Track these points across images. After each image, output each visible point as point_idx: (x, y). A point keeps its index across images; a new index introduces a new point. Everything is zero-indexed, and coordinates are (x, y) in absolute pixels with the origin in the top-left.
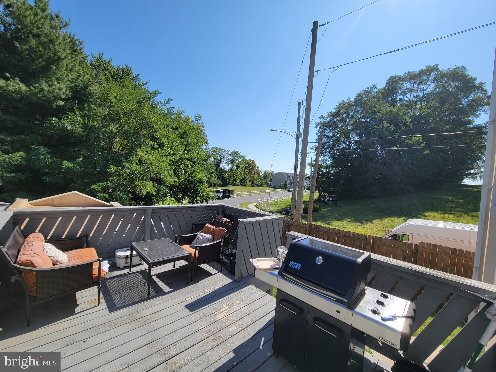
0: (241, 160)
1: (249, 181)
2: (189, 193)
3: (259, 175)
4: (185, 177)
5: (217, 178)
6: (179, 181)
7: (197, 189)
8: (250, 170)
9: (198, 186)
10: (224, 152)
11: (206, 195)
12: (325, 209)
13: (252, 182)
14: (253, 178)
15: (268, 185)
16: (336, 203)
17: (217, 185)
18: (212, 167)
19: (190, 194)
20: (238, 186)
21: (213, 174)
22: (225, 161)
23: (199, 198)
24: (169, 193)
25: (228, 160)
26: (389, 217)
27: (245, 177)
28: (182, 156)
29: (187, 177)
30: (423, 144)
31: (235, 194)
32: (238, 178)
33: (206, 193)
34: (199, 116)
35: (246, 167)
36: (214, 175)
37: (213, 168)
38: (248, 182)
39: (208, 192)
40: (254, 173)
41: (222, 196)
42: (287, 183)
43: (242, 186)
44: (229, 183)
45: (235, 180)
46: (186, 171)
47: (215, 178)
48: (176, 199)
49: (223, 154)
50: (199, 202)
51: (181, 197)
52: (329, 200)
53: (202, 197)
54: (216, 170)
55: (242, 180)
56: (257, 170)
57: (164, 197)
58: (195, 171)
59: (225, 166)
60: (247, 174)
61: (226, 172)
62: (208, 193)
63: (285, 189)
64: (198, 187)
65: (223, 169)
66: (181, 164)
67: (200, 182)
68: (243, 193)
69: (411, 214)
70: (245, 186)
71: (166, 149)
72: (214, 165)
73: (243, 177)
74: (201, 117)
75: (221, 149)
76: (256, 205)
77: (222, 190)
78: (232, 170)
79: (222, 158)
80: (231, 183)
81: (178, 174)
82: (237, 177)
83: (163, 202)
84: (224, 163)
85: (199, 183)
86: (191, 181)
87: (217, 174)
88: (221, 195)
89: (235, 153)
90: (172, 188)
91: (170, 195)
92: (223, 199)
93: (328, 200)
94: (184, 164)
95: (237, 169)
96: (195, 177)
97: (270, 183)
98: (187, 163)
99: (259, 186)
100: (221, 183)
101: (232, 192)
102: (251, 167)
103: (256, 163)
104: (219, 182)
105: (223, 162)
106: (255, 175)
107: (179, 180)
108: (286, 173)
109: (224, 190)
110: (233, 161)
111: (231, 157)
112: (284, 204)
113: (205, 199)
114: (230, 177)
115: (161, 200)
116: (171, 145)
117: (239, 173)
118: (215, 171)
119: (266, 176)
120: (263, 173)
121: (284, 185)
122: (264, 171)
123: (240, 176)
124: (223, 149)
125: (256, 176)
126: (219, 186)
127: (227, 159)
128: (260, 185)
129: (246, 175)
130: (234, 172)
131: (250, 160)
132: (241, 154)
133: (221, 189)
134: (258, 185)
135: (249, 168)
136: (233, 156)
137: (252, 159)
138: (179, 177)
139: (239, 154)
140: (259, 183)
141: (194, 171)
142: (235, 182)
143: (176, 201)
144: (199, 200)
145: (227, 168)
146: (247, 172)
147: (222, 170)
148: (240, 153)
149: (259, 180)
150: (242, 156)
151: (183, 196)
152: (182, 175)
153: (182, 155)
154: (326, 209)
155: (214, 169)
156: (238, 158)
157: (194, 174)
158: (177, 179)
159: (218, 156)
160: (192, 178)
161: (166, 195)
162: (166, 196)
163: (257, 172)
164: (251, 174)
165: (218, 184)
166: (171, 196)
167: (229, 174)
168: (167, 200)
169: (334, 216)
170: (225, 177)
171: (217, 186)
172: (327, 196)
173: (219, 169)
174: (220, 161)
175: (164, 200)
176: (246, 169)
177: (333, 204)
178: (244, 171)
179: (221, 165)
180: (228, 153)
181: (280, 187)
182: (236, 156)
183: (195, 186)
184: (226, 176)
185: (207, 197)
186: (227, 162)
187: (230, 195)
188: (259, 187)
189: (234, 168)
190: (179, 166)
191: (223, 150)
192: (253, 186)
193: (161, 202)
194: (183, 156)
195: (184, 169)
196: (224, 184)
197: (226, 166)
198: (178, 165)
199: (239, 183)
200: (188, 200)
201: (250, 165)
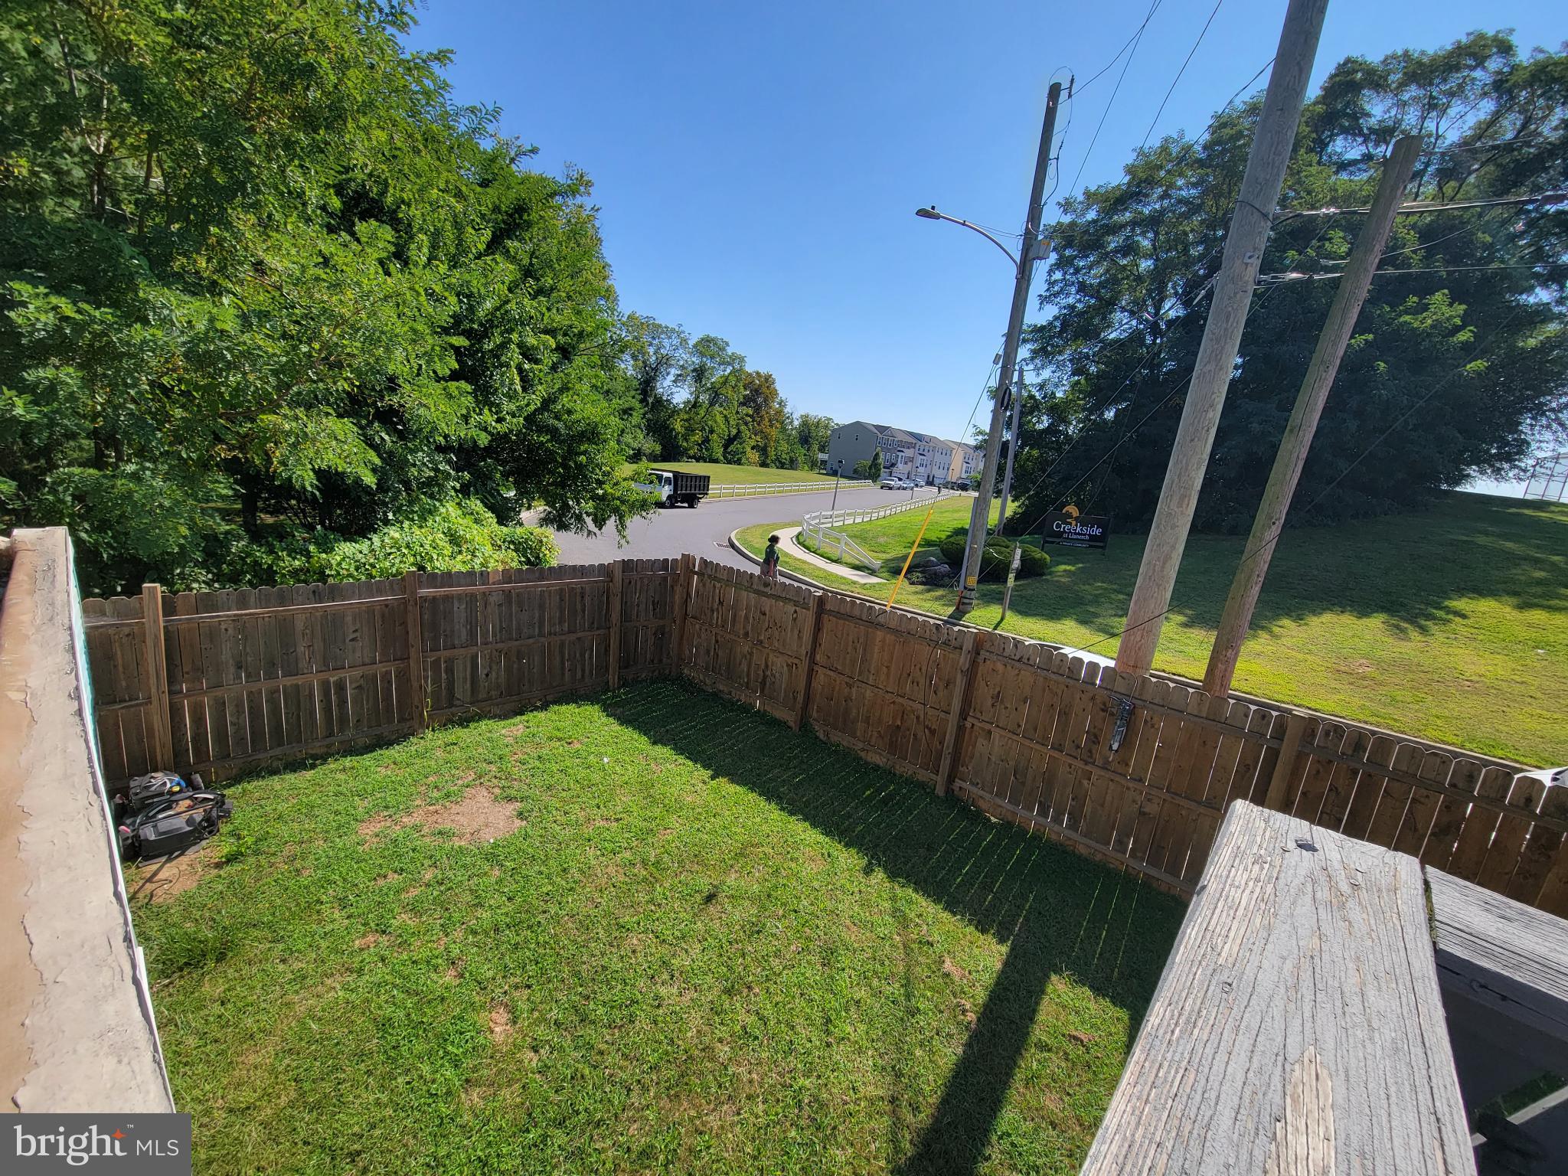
0: (728, 371)
1: (753, 448)
2: (548, 479)
3: (784, 430)
4: (528, 405)
5: (645, 432)
6: (498, 426)
7: (580, 467)
8: (757, 409)
9: (584, 453)
10: (670, 338)
11: (618, 494)
12: (1068, 568)
13: (763, 450)
14: (766, 437)
15: (813, 465)
16: (1101, 544)
17: (644, 455)
18: (628, 389)
19: (551, 484)
20: (716, 461)
21: (631, 415)
22: (673, 371)
23: (589, 506)
24: (457, 479)
25: (683, 367)
26: (1325, 609)
27: (739, 432)
28: (508, 307)
29: (532, 407)
30: (1464, 336)
31: (713, 489)
32: (715, 436)
33: (616, 484)
34: (582, 176)
35: (745, 397)
36: (636, 418)
37: (633, 393)
38: (748, 449)
39: (625, 480)
40: (770, 421)
41: (669, 497)
42: (880, 460)
43: (729, 463)
44: (686, 449)
45: (707, 440)
46: (527, 383)
47: (639, 431)
48: (491, 508)
49: (667, 345)
50: (589, 520)
51: (512, 493)
52: (1079, 534)
53: (603, 498)
54: (641, 401)
55: (730, 441)
56: (779, 412)
57: (432, 496)
58: (568, 389)
59: (674, 390)
60: (746, 424)
61: (675, 411)
62: (625, 484)
63: (874, 481)
64: (583, 458)
65: (667, 400)
66: (504, 346)
67: (591, 434)
68: (739, 489)
69: (1402, 605)
70: (739, 462)
71: (424, 259)
72: (635, 383)
73: (734, 431)
74: (589, 184)
75: (660, 326)
76: (797, 537)
77: (670, 475)
78: (695, 405)
79: (664, 361)
80: (691, 452)
81: (493, 394)
82: (712, 432)
83: (426, 520)
84: (671, 378)
85: (589, 439)
86: (554, 432)
87: (644, 415)
88: (666, 492)
89: (708, 346)
90: (466, 455)
91: (458, 486)
92: (672, 506)
93: (1075, 534)
94: (520, 345)
95: (712, 404)
96: (569, 412)
97: (821, 456)
98: (531, 341)
99: (782, 466)
100: (658, 448)
101: (703, 483)
102: (760, 400)
103: (778, 386)
104: (651, 445)
105: (668, 374)
106: (771, 426)
107: (499, 420)
108: (877, 427)
109: (676, 474)
110: (700, 373)
111: (694, 359)
112: (894, 535)
113: (616, 511)
114: (690, 430)
115: (413, 512)
116: (452, 250)
117: (719, 419)
118: (638, 405)
119: (808, 435)
120: (796, 423)
121: (870, 468)
122: (802, 416)
123: (721, 427)
124: (667, 327)
125: (774, 433)
126: (653, 458)
127: (681, 363)
128: (787, 464)
129: (743, 428)
130: (702, 413)
131: (758, 373)
132: (730, 351)
133: (667, 469)
134: (780, 462)
135: (755, 401)
136: (702, 355)
137: (763, 371)
138: (498, 405)
139: (724, 349)
140: (784, 456)
141: (565, 388)
142: (707, 449)
143: (490, 514)
144: (588, 514)
145: (681, 395)
146: (747, 415)
147: (659, 403)
148: (728, 345)
149: (784, 447)
150: (734, 358)
151: (523, 493)
152: (511, 396)
153: (507, 302)
154: (1073, 568)
155: (633, 397)
156: (720, 364)
157: (565, 400)
158: (488, 417)
159: (651, 350)
160: (557, 417)
161: (441, 486)
162: (439, 492)
163: (780, 418)
164: (759, 425)
165: (648, 451)
166: (465, 491)
167: (686, 420)
168: (442, 510)
169: (1113, 596)
170: (674, 429)
171: (644, 459)
172: (1076, 519)
173: (651, 400)
174: (656, 370)
175: (430, 512)
176: (743, 404)
177: (1091, 546)
178: (737, 412)
179: (658, 384)
180: (684, 342)
181: (856, 475)
182: (712, 357)
183: (572, 453)
184: (678, 426)
185: (623, 502)
186: (680, 375)
187: (695, 494)
188: (782, 468)
189: (704, 398)
190: (496, 354)
191: (669, 332)
192: (764, 465)
193: (413, 520)
194: (512, 306)
195: (520, 370)
196: (671, 452)
197: (678, 389)
198: (491, 351)
199: (719, 452)
200: (540, 508)
201: (757, 391)
